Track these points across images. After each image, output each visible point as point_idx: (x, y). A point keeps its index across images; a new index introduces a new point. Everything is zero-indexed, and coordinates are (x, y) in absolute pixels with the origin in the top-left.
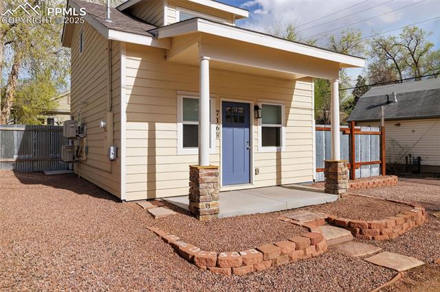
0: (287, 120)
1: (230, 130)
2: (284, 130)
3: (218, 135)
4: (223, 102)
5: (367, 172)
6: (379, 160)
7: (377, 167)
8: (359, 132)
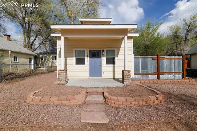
0: (118, 55)
1: (91, 59)
2: (116, 58)
3: (88, 61)
4: (90, 50)
5: (171, 77)
6: (181, 71)
7: (180, 74)
8: (164, 58)
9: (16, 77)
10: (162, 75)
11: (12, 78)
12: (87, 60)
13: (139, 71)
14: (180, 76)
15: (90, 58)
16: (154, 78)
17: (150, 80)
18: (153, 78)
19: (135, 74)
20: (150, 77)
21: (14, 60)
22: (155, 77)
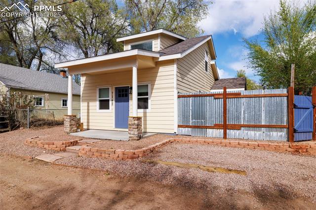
4: (116, 88)
5: (257, 135)
6: (285, 124)
7: (281, 131)
8: (239, 96)
9: (44, 124)
10: (236, 131)
11: (41, 124)
12: (112, 105)
13: (188, 121)
14: (281, 136)
15: (116, 102)
16: (218, 136)
17: (208, 138)
18: (214, 135)
19: (179, 126)
20: (210, 132)
21: (63, 105)
22: (219, 133)
